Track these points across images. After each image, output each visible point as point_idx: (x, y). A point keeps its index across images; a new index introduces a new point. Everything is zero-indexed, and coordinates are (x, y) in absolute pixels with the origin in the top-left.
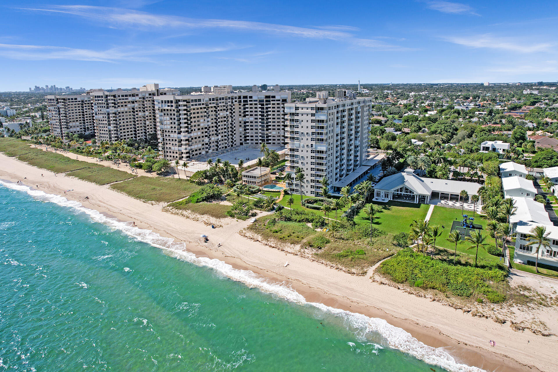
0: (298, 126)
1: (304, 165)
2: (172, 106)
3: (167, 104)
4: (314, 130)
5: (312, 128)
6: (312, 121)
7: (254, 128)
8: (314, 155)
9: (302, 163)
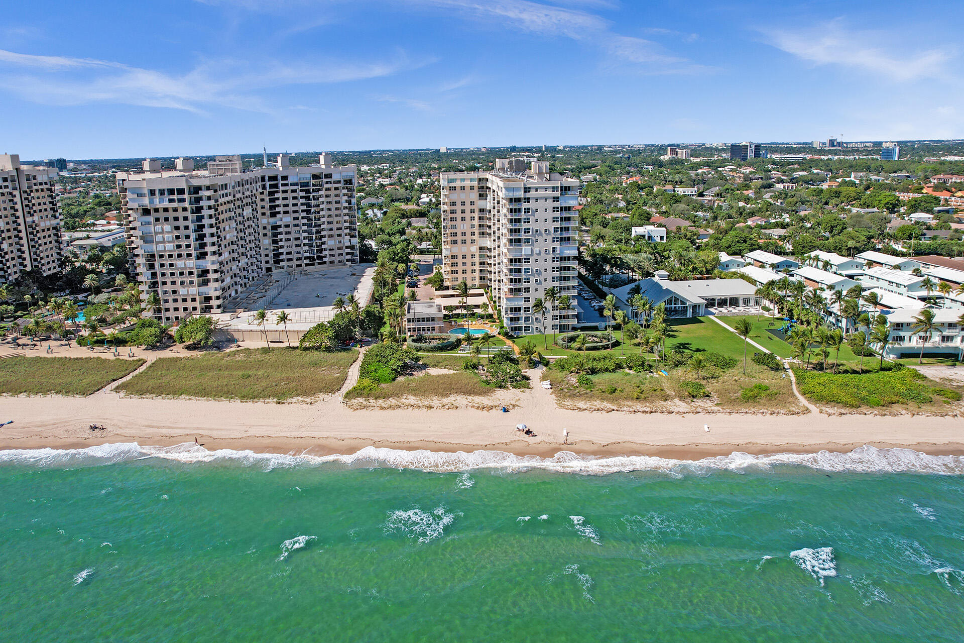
0: (529, 219)
1: (541, 283)
2: (183, 200)
3: (167, 197)
4: (557, 225)
5: (554, 221)
6: (554, 209)
7: (293, 236)
8: (557, 264)
9: (536, 280)
